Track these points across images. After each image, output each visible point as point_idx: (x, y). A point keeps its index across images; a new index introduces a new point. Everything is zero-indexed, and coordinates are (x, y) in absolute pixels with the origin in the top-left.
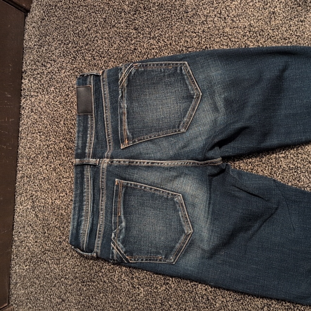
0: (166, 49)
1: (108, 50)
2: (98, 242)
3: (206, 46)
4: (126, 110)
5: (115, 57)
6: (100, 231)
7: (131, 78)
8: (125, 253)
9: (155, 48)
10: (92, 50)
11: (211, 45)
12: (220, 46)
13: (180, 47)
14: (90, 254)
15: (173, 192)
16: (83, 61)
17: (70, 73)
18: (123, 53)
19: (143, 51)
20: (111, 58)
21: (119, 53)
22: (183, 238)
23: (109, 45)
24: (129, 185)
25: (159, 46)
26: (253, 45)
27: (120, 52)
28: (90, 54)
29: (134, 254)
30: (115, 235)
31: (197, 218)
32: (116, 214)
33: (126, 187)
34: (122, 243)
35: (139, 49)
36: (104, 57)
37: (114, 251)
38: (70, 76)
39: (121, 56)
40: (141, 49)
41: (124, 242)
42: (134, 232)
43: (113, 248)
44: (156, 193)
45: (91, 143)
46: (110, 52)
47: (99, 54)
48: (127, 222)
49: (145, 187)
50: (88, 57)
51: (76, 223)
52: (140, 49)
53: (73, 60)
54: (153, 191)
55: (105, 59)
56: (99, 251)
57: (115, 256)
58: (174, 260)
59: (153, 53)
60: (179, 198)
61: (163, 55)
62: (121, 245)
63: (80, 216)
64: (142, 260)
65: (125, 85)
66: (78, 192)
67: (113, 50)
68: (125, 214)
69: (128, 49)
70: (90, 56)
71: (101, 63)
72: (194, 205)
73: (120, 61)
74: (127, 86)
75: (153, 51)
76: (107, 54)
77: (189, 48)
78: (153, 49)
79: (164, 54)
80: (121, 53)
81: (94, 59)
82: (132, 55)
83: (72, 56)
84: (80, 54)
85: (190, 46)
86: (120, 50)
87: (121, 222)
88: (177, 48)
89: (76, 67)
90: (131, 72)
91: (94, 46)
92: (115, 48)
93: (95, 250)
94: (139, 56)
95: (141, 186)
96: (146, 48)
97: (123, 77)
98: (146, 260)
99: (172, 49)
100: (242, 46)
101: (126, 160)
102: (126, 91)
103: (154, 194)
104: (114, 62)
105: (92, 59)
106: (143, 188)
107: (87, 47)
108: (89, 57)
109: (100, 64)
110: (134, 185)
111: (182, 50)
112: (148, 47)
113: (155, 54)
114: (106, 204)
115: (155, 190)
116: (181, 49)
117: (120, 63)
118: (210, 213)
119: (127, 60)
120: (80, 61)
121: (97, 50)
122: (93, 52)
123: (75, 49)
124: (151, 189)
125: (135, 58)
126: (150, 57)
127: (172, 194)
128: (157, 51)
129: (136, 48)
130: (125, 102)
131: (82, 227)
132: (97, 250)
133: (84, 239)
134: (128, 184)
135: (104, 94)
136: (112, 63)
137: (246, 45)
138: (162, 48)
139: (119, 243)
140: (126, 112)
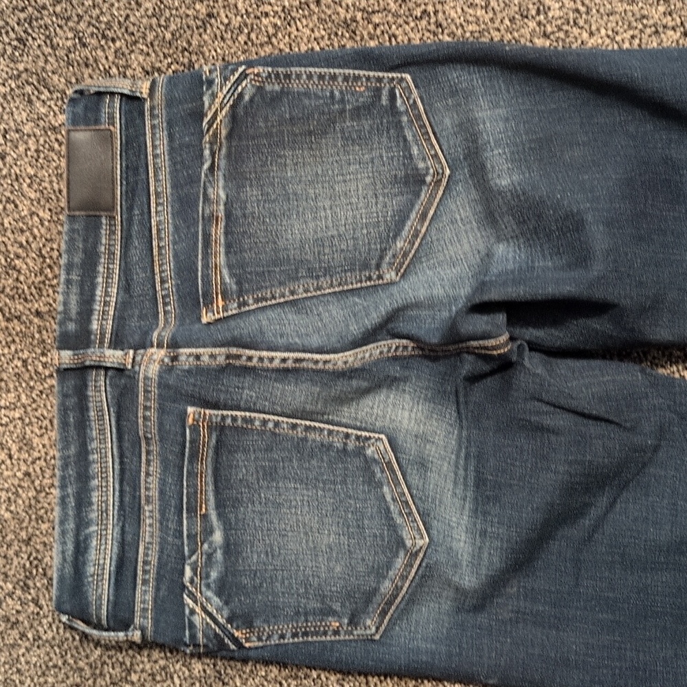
0: (304, 16)
1: (128, 16)
3: (423, 7)
5: (150, 37)
9: (272, 13)
10: (76, 19)
11: (439, 7)
12: (466, 8)
13: (347, 11)
16: (50, 50)
17: (8, 89)
18: (173, 27)
19: (237, 21)
20: (135, 42)
21: (160, 26)
23: (130, 4)
24: (229, 421)
25: (284, 7)
26: (560, 8)
27: (163, 23)
28: (71, 29)
33: (220, 429)
35: (223, 15)
36: (113, 40)
37: (197, 620)
38: (9, 98)
39: (168, 36)
40: (229, 15)
46: (134, 25)
47: (97, 28)
50: (64, 39)
52: (227, 16)
53: (15, 48)
55: (118, 44)
59: (266, 27)
61: (296, 33)
67: (142, 17)
69: (188, 16)
70: (70, 35)
71: (107, 58)
73: (166, 51)
75: (265, 21)
76: (123, 30)
77: (373, 12)
78: (267, 15)
79: (297, 30)
80: (166, 28)
81: (84, 45)
82: (200, 35)
83: (12, 35)
84: (36, 30)
85: (376, 8)
86: (163, 18)
88: (338, 14)
89: (26, 70)
91: (83, 4)
92: (150, 13)
94: (222, 38)
96: (244, 11)
99: (323, 16)
100: (528, 10)
101: (217, 351)
104: (148, 54)
105: (78, 46)
107: (58, 9)
108: (67, 39)
109: (104, 61)
110: (244, 419)
111: (354, 20)
112: (250, 10)
113: (271, 30)
114: (163, 482)
116: (349, 16)
117: (165, 57)
119: (186, 49)
120: (39, 53)
121: (91, 17)
122: (78, 23)
123: (22, 16)
125: (210, 42)
126: (257, 38)
128: (279, 23)
129: (215, 11)
134: (224, 418)
136: (141, 58)
137: (541, 8)
138: (294, 14)
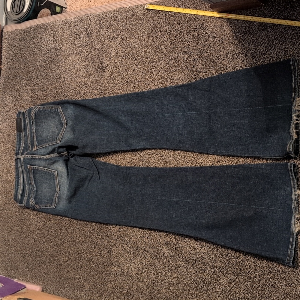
2: (25, 199)
4: (34, 131)
6: (27, 193)
7: (36, 114)
8: (35, 203)
14: (21, 205)
15: (54, 170)
22: (56, 193)
24: (35, 168)
29: (39, 204)
30: (32, 194)
31: (62, 183)
32: (31, 184)
34: (34, 199)
41: (35, 198)
42: (39, 193)
43: (30, 202)
44: (47, 171)
45: (22, 148)
48: (36, 187)
49: (42, 169)
51: (16, 189)
54: (45, 170)
56: (25, 203)
57: (31, 206)
58: (54, 206)
60: (56, 173)
62: (34, 200)
63: (18, 185)
64: (42, 207)
65: (34, 118)
66: (17, 173)
68: (35, 183)
72: (61, 176)
74: (35, 118)
87: (34, 188)
90: (36, 111)
93: (23, 203)
95: (40, 168)
97: (33, 113)
98: (44, 207)
102: (34, 121)
103: (46, 172)
106: (41, 169)
110: (37, 168)
114: (27, 178)
115: (47, 170)
118: (69, 180)
124: (45, 169)
127: (53, 171)
130: (34, 126)
131: (18, 191)
132: (24, 203)
133: (19, 197)
135: (27, 122)
139: (33, 199)
140: (35, 132)
